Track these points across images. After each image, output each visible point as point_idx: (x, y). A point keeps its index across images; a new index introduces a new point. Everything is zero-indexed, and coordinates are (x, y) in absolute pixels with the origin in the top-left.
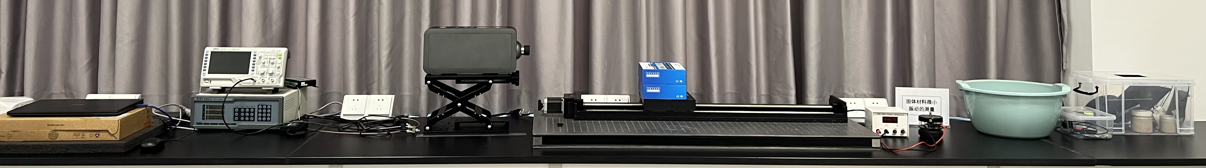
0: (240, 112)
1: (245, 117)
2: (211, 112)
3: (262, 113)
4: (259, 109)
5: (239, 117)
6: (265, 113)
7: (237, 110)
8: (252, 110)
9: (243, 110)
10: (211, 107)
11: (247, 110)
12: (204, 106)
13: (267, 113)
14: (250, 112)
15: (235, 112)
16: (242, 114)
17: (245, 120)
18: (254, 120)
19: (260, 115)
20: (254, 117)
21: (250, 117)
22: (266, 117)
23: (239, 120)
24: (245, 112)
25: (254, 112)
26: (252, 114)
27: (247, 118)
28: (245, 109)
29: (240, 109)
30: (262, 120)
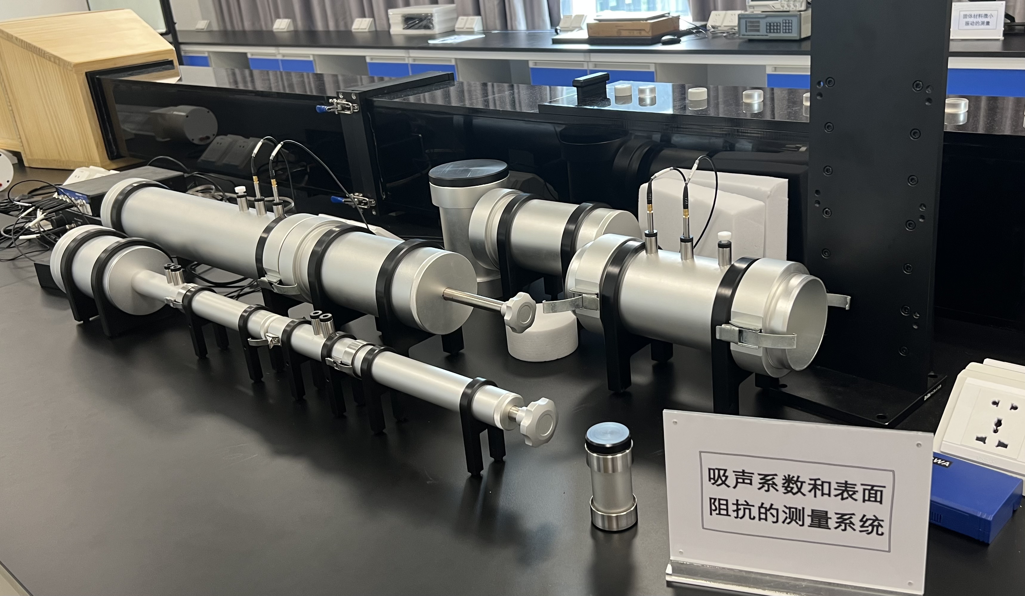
0: (770, 26)
1: (774, 29)
2: (751, 26)
3: (786, 26)
4: (783, 23)
5: (770, 29)
6: (788, 27)
7: (768, 24)
8: (779, 24)
9: (772, 24)
10: (751, 22)
11: (775, 24)
12: (746, 21)
13: (789, 26)
14: (777, 26)
15: (767, 26)
16: (772, 27)
17: (774, 32)
18: (780, 32)
19: (784, 28)
20: (780, 30)
21: (777, 29)
22: (789, 29)
23: (770, 32)
24: (774, 26)
25: (780, 26)
26: (779, 27)
27: (775, 31)
28: (774, 23)
29: (770, 24)
30: (786, 32)
